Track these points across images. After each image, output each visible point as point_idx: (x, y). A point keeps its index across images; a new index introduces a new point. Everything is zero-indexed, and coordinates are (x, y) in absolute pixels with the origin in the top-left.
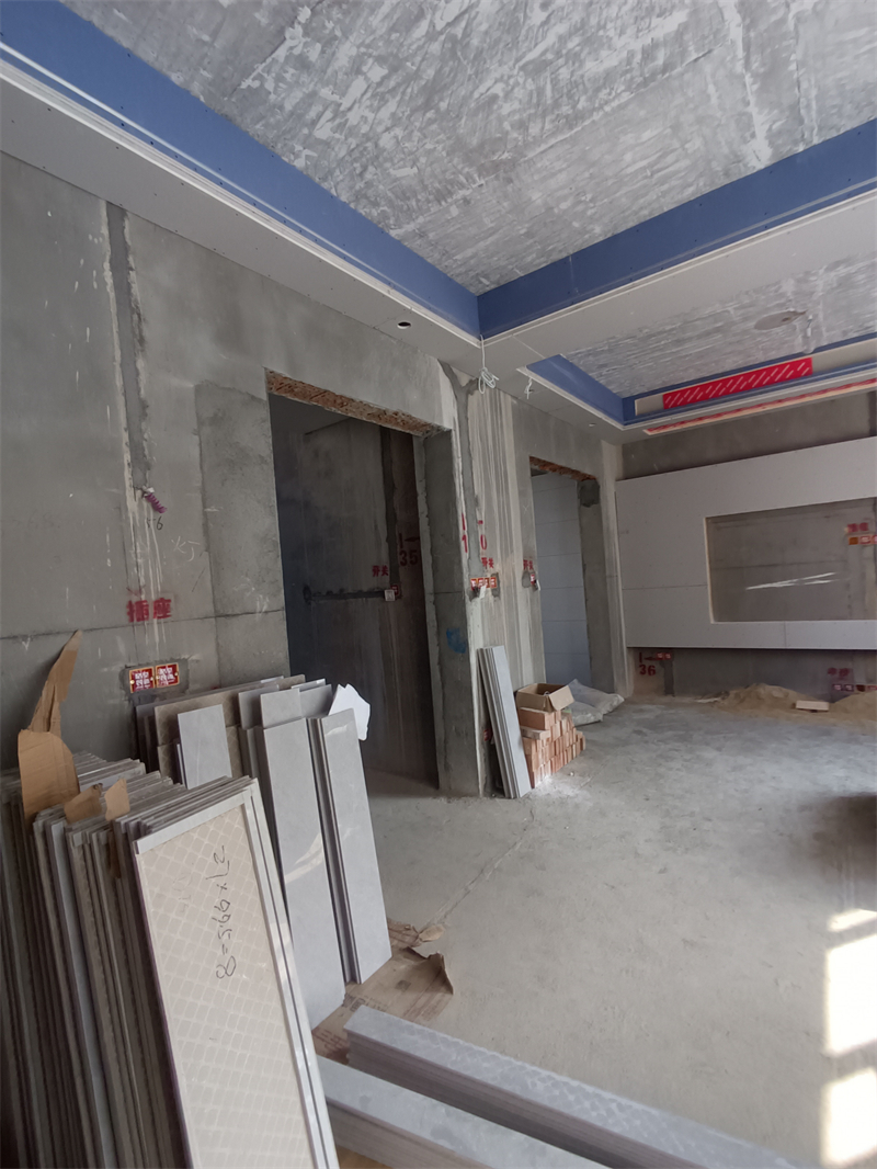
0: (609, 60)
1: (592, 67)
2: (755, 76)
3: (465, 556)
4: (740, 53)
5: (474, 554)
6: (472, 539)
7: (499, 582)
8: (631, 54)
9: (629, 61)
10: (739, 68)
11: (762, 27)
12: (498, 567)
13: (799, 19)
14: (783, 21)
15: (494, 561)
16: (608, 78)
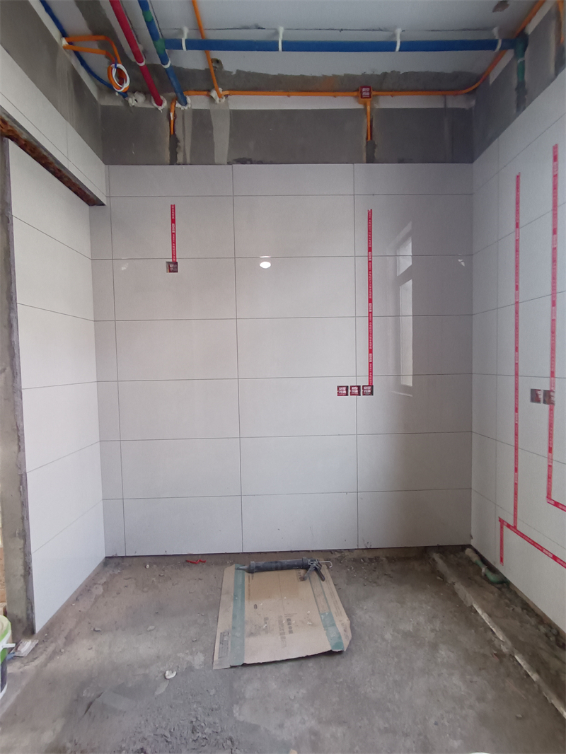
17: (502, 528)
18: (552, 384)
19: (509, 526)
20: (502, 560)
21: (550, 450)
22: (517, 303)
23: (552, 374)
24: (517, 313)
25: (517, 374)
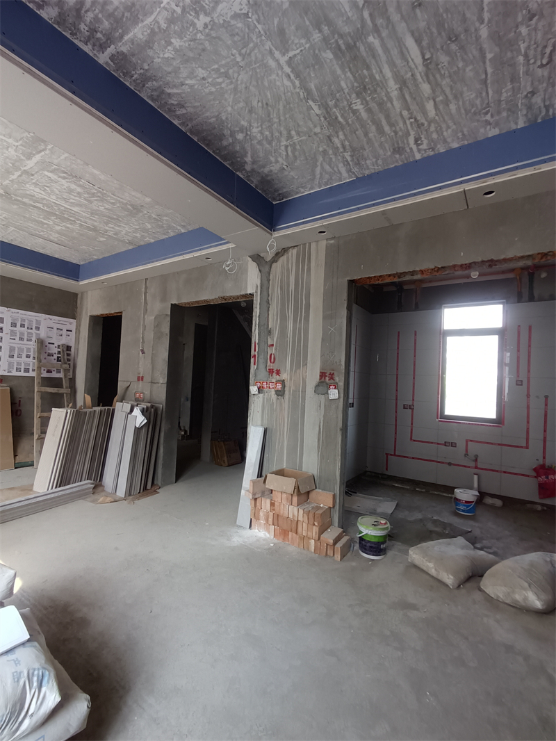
0: (73, 186)
1: (79, 190)
2: (46, 146)
3: (253, 368)
4: (43, 153)
5: (262, 366)
6: (262, 356)
7: (285, 387)
8: (67, 182)
9: (70, 182)
10: (47, 152)
11: (29, 151)
12: (284, 376)
13: (17, 141)
14: (22, 145)
15: (282, 371)
16: (80, 186)
17: (387, 457)
18: (413, 403)
19: (391, 455)
20: (387, 469)
21: (412, 424)
22: (397, 375)
23: (413, 400)
24: (397, 378)
25: (397, 399)
